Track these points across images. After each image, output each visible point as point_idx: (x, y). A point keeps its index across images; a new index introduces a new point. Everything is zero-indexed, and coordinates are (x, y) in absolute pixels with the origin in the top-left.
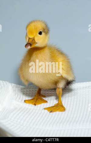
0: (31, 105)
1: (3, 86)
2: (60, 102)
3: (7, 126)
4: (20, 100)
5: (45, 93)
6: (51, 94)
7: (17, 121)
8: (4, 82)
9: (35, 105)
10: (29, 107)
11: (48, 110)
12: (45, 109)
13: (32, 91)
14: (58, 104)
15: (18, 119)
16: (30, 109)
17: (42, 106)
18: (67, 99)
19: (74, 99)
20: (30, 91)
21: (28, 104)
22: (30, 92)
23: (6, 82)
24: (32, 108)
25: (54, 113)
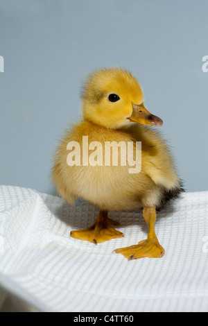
0: (86, 242)
1: (21, 198)
2: (151, 237)
3: (32, 291)
4: (61, 232)
5: (118, 217)
6: (131, 219)
7: (53, 280)
8: (24, 189)
9: (95, 242)
10: (82, 248)
11: (124, 255)
12: (117, 251)
13: (89, 210)
14: (147, 241)
15: (56, 275)
16: (84, 253)
17: (110, 245)
18: (168, 228)
19: (185, 230)
20: (83, 211)
21: (79, 241)
22: (84, 213)
23: (30, 189)
24: (89, 249)
25: (139, 260)
